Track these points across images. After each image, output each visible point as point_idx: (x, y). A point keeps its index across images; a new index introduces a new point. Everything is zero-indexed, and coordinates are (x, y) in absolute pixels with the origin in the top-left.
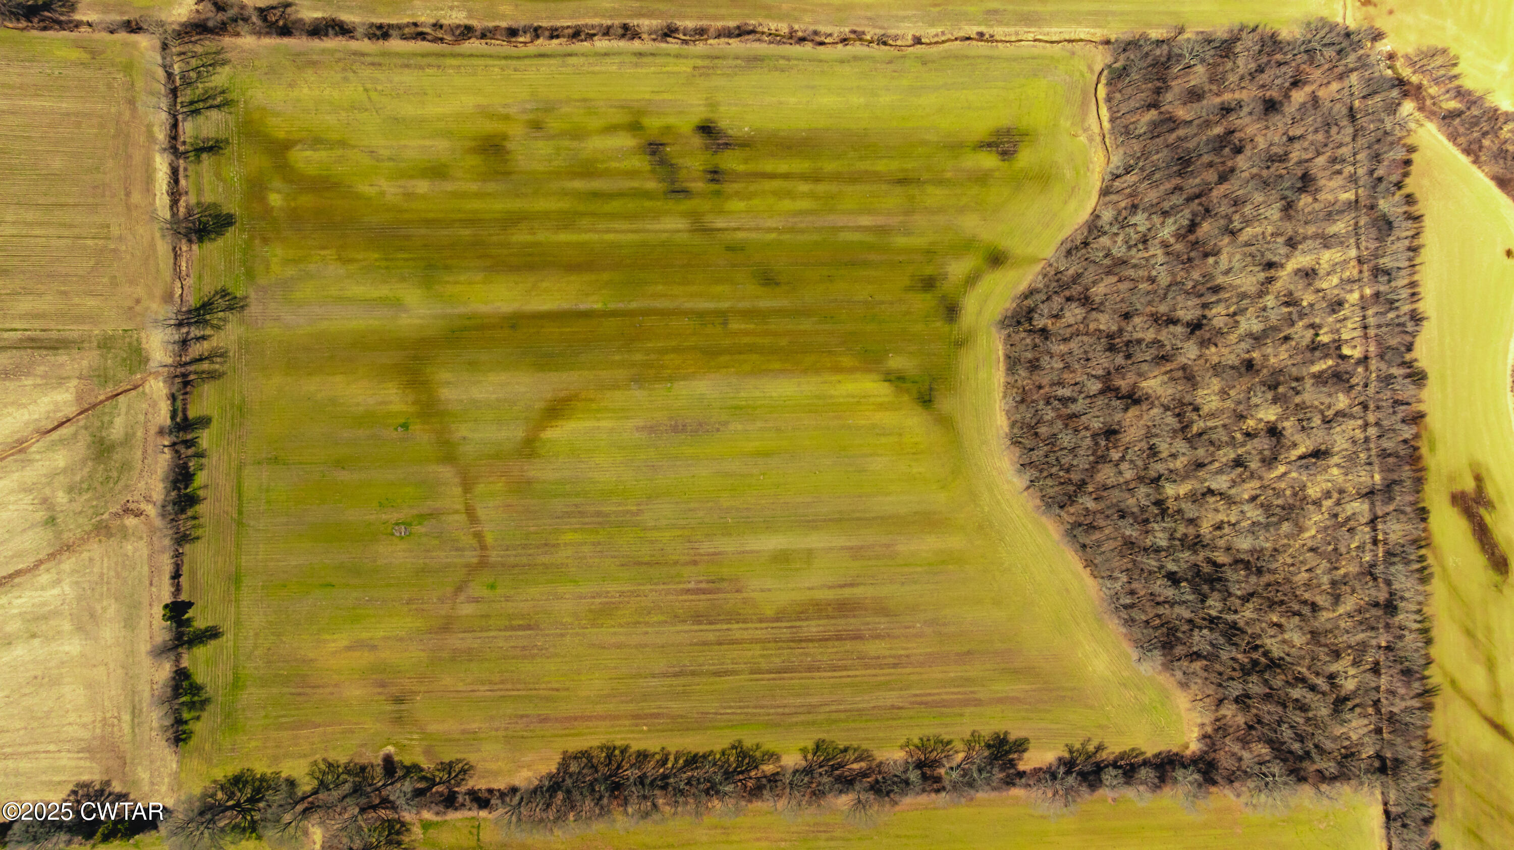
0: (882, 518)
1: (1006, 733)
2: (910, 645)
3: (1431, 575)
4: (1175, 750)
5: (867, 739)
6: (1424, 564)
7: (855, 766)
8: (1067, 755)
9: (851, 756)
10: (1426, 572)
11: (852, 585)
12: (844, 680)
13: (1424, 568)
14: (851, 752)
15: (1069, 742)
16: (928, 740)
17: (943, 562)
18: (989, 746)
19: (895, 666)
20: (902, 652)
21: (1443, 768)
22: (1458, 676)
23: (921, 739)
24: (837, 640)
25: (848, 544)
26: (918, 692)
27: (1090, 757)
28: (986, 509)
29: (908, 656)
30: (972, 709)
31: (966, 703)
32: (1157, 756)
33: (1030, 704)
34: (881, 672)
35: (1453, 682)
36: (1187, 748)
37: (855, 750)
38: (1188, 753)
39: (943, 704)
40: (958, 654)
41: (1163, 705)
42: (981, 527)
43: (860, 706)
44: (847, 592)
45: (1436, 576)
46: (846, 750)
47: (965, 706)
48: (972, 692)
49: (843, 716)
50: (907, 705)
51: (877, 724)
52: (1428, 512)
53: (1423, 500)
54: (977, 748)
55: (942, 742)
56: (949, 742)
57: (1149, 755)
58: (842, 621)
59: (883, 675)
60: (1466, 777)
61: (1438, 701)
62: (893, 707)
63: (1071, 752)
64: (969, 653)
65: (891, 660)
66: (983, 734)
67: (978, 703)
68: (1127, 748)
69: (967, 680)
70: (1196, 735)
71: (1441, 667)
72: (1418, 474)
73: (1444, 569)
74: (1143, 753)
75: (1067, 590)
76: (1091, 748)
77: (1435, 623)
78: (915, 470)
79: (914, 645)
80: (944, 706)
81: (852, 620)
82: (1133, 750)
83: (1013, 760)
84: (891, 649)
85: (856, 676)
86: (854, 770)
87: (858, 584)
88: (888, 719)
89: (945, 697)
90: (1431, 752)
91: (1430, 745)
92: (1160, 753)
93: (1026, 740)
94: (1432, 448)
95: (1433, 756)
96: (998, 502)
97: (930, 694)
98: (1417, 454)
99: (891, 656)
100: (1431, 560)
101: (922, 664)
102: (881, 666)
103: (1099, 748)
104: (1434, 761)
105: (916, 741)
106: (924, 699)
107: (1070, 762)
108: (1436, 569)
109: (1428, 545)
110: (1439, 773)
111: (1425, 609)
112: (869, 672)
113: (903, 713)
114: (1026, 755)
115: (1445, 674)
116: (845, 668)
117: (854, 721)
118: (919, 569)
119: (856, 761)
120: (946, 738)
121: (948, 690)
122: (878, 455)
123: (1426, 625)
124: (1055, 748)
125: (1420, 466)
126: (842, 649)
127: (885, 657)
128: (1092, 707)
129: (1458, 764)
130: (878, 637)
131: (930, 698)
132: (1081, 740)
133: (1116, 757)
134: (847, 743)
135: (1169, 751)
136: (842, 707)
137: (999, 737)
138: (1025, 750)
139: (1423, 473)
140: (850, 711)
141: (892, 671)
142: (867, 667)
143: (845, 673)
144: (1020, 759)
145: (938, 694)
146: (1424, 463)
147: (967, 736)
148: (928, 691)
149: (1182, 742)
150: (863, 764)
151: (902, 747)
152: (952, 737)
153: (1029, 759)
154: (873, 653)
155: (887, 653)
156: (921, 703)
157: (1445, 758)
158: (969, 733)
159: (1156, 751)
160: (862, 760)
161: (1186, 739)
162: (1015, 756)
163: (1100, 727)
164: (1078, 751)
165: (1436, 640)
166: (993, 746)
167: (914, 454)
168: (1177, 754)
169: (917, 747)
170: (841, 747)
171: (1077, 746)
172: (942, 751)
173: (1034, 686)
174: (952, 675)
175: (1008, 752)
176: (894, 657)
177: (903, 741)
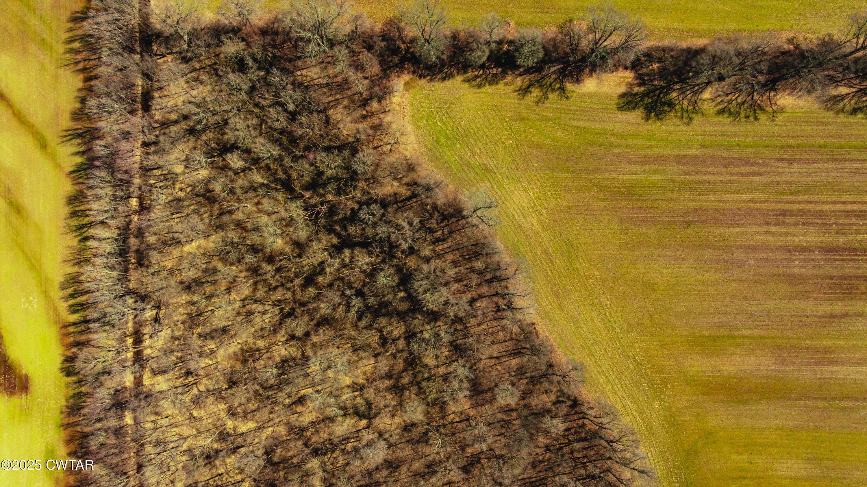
0: (790, 399)
1: (647, 118)
2: (763, 237)
3: (63, 288)
4: (423, 82)
5: (826, 124)
6: (72, 302)
7: (843, 90)
8: (569, 86)
9: (849, 104)
10: (70, 291)
11: (832, 316)
12: (851, 199)
13: (72, 296)
14: (848, 108)
15: (564, 101)
16: (747, 117)
17: (715, 339)
18: (671, 104)
19: (783, 213)
20: (773, 229)
21: (64, 36)
22: (37, 154)
23: (756, 119)
24: (855, 250)
25: (835, 368)
26: (757, 178)
27: (538, 81)
28: (656, 404)
29: (767, 224)
30: (690, 152)
31: (698, 160)
32: (448, 77)
33: (613, 154)
34: (801, 206)
35: (44, 146)
36: (407, 84)
37: (842, 111)
38: (406, 77)
39: (727, 162)
40: (703, 222)
41: (437, 141)
42: (665, 382)
43: (832, 165)
44: (839, 308)
45: (57, 286)
46: (854, 111)
47: (697, 157)
48: (689, 174)
49: (856, 154)
50: (772, 163)
51: (811, 141)
52: (62, 369)
53: (67, 385)
54: (685, 103)
55: (730, 114)
56: (721, 112)
57: (459, 79)
58: (848, 271)
59: (799, 203)
60: (34, 22)
61: (66, 122)
62: (790, 161)
63: (563, 89)
64: (689, 223)
65: (788, 220)
66: (677, 121)
67: (680, 159)
68: (488, 88)
69: (692, 190)
70: (394, 100)
71: (58, 166)
72: (72, 420)
73: (45, 293)
74: (468, 81)
75: (557, 296)
76: (536, 92)
77: (62, 224)
78: (745, 457)
79: (757, 237)
80: (724, 158)
81: (835, 272)
82: (479, 86)
83: (640, 85)
84: (787, 234)
85: (834, 203)
86: (845, 85)
87: (824, 316)
88: (798, 146)
89: (723, 170)
90: (79, 57)
91: (81, 66)
92: (444, 79)
93: (621, 108)
94: (50, 453)
95: (77, 52)
96: (640, 412)
97: (742, 174)
98: (72, 447)
99: (788, 225)
100: (63, 306)
101: (750, 212)
102: (802, 213)
103: (524, 91)
104: (76, 45)
105: (763, 117)
106: (749, 169)
107: (565, 76)
108: (57, 294)
109: (65, 327)
110: (70, 30)
111: (75, 242)
112: (818, 207)
113: (777, 153)
114: (622, 89)
115: (53, 157)
116: (848, 213)
117: (842, 147)
118: (745, 332)
119: (842, 97)
120: (725, 119)
121: (718, 178)
122: (790, 478)
123: (75, 222)
124: (584, 95)
125: (69, 431)
126: (850, 237)
127: (796, 224)
128: (534, 145)
129: (43, 40)
130: (803, 250)
131: (743, 169)
132: (548, 104)
133: (503, 78)
134: (852, 119)
135: (431, 80)
136: (856, 165)
137: (657, 115)
138: (623, 95)
139: (66, 421)
140: (845, 160)
141: (788, 207)
142: (820, 214)
143: (849, 207)
144: (631, 85)
145: (732, 174)
146: (64, 434)
147: (698, 119)
148: (745, 178)
149: (412, 91)
150: (834, 92)
151: (782, 110)
152: (716, 119)
153: (618, 84)
154: (811, 230)
155: (792, 230)
156: (753, 164)
157: (61, 48)
158: (695, 122)
159: (449, 83)
160: (835, 97)
161: (407, 95)
162: (636, 89)
163: (522, 119)
164: (553, 90)
165: (63, 202)
166: (664, 104)
167: (744, 478)
168: (421, 76)
169: (762, 110)
170: (860, 115)
171: (553, 96)
172: (730, 102)
173: (607, 176)
174: (712, 197)
175: (646, 94)
176: (783, 224)
177: (780, 118)
